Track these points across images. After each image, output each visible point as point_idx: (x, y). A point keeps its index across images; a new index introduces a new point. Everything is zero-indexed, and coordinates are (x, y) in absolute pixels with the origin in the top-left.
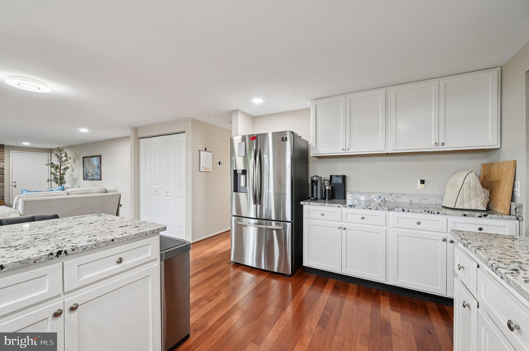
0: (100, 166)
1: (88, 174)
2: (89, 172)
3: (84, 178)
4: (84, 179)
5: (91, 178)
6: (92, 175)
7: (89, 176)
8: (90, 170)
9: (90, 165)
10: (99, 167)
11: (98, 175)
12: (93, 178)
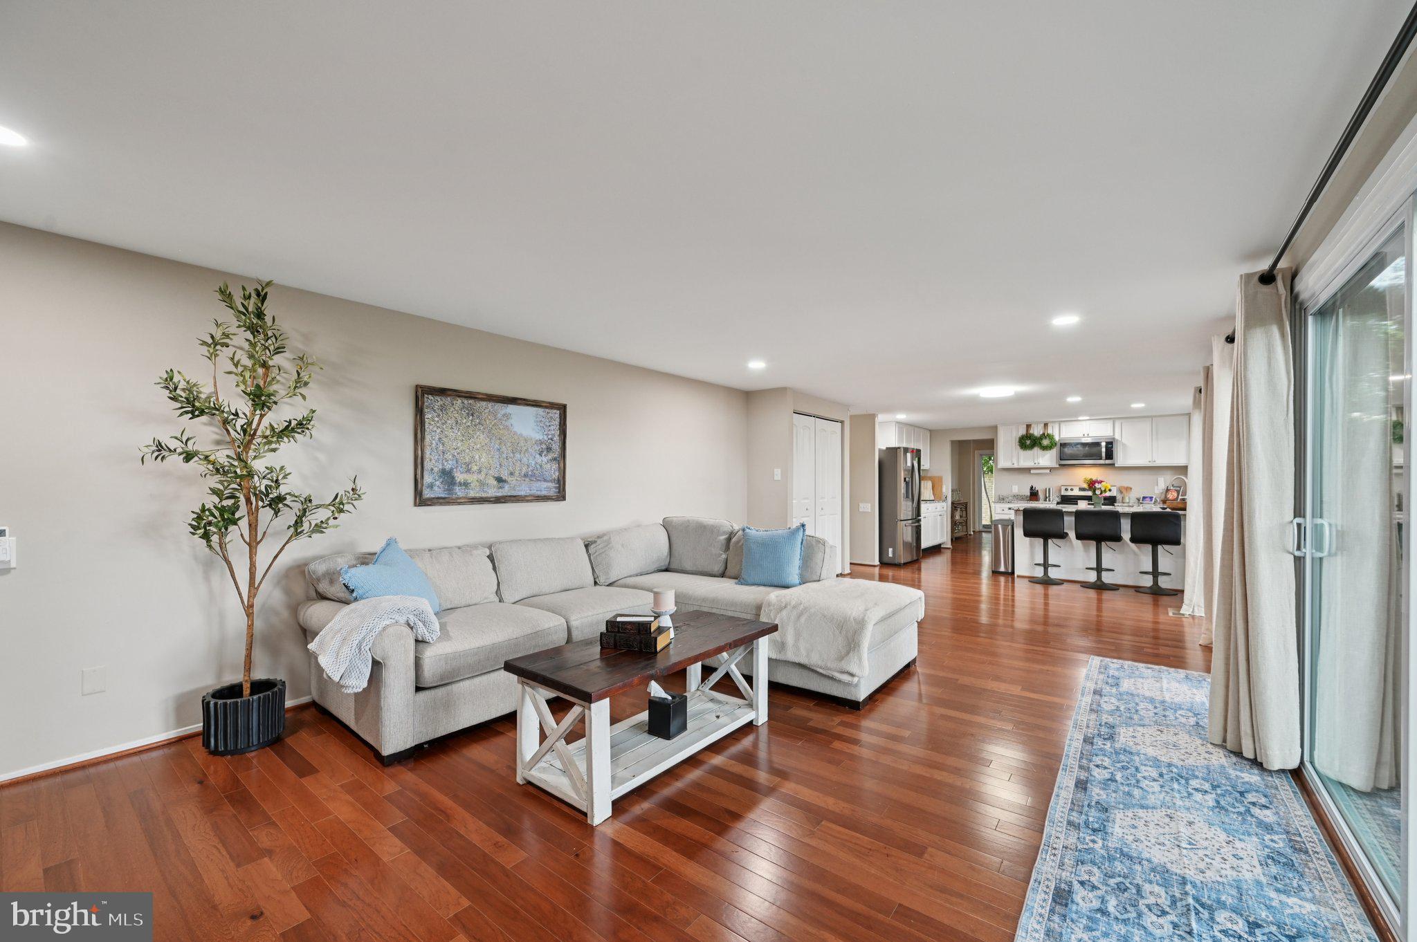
0: (556, 446)
1: (460, 477)
2: (468, 464)
3: (418, 493)
4: (421, 500)
5: (492, 492)
6: (500, 480)
7: (466, 484)
8: (483, 459)
9: (482, 438)
10: (549, 449)
11: (545, 480)
12: (506, 491)
